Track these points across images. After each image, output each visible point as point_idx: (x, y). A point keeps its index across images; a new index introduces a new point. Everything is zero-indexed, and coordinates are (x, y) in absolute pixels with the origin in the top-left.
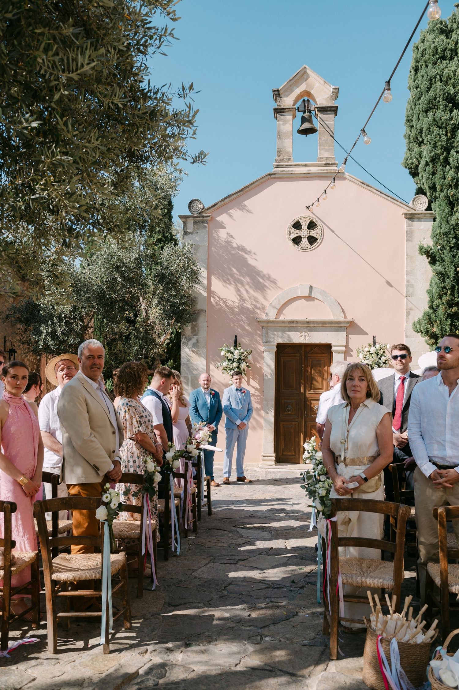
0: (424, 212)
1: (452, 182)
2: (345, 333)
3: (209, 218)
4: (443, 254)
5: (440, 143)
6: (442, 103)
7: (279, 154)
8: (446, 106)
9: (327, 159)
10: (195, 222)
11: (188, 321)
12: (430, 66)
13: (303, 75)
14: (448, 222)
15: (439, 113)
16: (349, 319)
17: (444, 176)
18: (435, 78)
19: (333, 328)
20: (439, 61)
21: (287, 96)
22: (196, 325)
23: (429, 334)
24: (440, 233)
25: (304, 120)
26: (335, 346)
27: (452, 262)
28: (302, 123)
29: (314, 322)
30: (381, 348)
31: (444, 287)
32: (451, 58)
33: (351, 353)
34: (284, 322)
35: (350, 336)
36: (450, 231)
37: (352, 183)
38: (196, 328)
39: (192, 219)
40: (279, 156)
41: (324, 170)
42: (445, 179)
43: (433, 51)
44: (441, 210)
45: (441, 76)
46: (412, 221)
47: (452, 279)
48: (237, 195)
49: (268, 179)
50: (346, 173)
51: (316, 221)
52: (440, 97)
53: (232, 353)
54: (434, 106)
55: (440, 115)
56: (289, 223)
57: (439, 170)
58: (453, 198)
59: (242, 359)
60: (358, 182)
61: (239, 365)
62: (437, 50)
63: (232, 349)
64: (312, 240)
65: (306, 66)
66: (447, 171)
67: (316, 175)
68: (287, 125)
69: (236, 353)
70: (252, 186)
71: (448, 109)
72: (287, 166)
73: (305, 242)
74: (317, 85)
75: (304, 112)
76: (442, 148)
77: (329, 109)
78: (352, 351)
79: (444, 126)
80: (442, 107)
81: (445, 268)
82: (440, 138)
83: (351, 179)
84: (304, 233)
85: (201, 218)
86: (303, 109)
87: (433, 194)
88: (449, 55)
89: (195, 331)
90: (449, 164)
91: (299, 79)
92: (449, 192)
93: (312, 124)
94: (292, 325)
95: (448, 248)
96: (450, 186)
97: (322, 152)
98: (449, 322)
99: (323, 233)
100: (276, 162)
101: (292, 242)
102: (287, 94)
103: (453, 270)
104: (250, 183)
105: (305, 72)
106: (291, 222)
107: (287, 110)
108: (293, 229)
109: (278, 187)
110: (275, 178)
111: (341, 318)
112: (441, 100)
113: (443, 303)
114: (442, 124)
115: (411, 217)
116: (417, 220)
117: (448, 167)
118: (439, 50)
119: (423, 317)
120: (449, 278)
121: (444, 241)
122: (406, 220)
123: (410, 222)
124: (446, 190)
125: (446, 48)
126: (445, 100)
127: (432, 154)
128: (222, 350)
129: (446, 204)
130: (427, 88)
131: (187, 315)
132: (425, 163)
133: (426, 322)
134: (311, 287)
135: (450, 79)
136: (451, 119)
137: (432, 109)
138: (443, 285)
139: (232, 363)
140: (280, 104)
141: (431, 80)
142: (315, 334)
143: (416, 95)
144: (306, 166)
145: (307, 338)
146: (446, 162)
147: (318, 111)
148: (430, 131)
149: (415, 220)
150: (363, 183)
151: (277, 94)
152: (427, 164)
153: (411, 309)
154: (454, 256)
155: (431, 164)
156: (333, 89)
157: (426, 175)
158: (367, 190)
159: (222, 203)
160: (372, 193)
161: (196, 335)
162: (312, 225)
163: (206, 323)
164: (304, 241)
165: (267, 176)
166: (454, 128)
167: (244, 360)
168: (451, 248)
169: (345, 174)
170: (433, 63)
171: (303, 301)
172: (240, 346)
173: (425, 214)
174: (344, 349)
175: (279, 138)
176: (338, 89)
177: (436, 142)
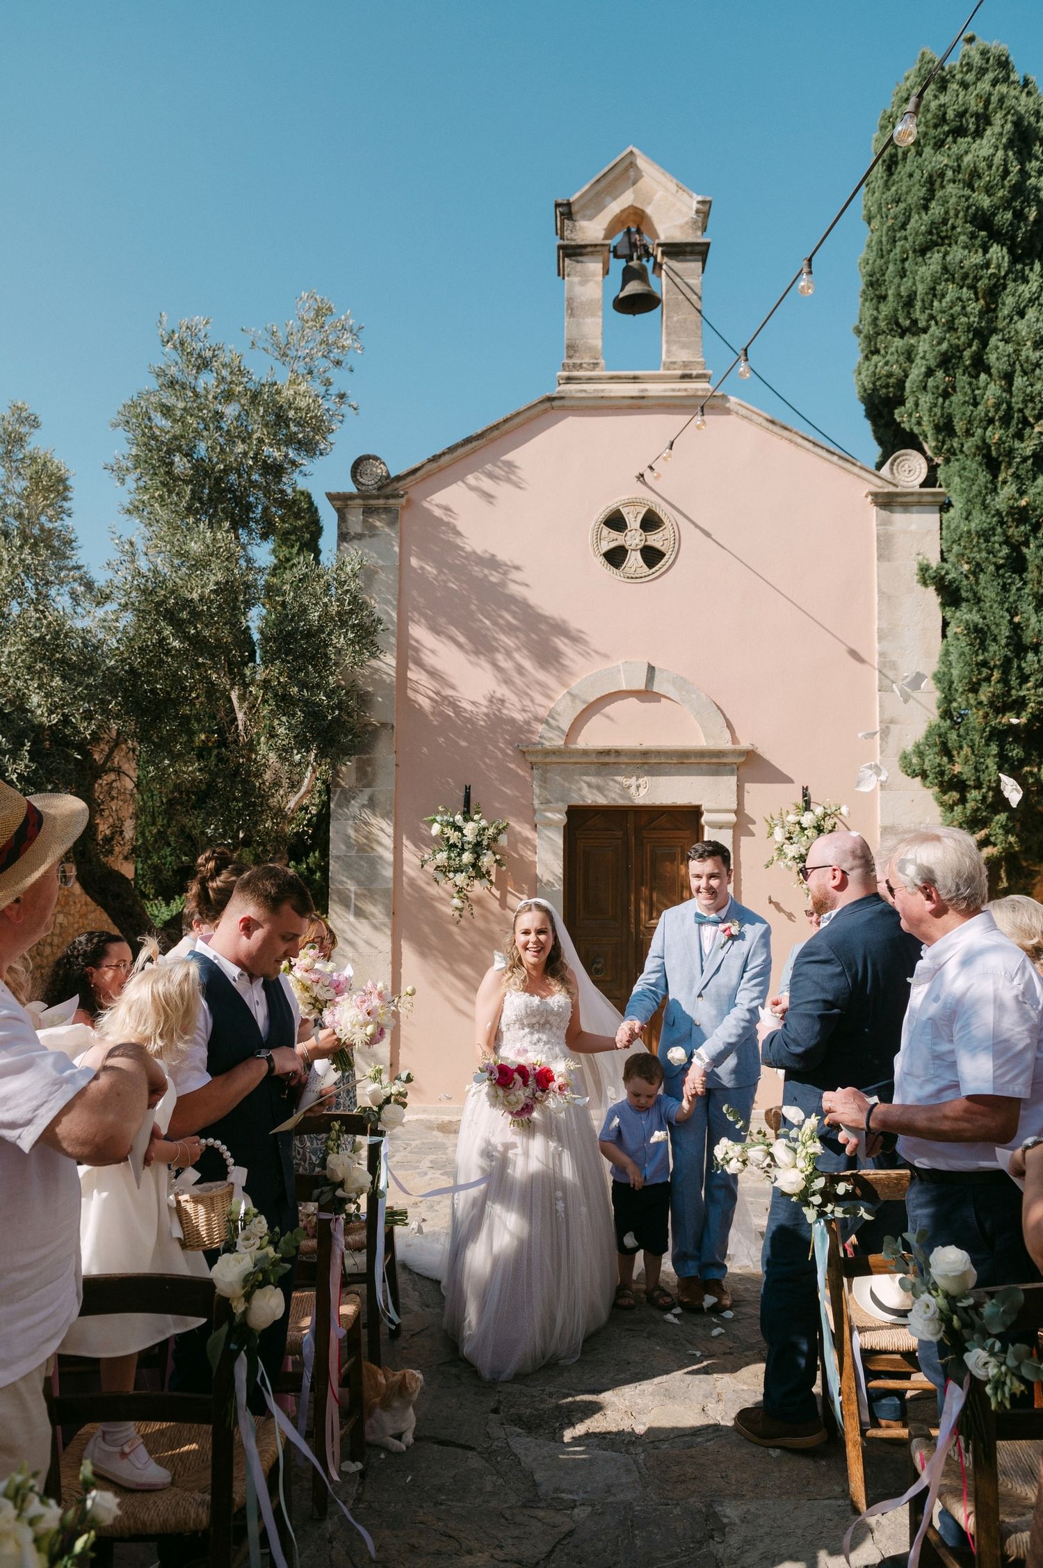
0: (918, 489)
1: (997, 410)
2: (733, 780)
3: (403, 501)
4: (977, 583)
5: (964, 319)
6: (963, 229)
7: (572, 353)
8: (973, 236)
9: (685, 365)
10: (369, 511)
11: (346, 752)
12: (928, 151)
13: (626, 170)
14: (985, 507)
15: (957, 253)
16: (744, 744)
17: (975, 399)
18: (942, 175)
19: (704, 767)
20: (950, 139)
21: (591, 218)
22: (368, 760)
23: (946, 778)
24: (969, 532)
25: (629, 275)
26: (709, 811)
27: (1002, 603)
28: (625, 283)
29: (658, 753)
30: (826, 815)
31: (984, 664)
32: (978, 134)
33: (751, 826)
34: (585, 753)
35: (747, 786)
36: (993, 529)
37: (745, 423)
38: (369, 769)
39: (360, 502)
40: (570, 357)
41: (679, 390)
42: (976, 404)
43: (935, 116)
44: (967, 479)
45: (958, 170)
46: (891, 512)
47: (1003, 642)
48: (470, 446)
49: (545, 411)
50: (732, 399)
51: (663, 511)
52: (956, 216)
53: (459, 829)
54: (943, 239)
55: (959, 256)
56: (596, 517)
57: (959, 385)
58: (998, 449)
59: (485, 843)
60: (760, 420)
61: (477, 858)
62: (945, 114)
63: (458, 818)
64: (652, 556)
65: (636, 151)
66: (982, 384)
67: (661, 401)
68: (591, 285)
69: (470, 829)
70: (507, 426)
71: (978, 242)
72: (590, 380)
73: (634, 560)
74: (660, 194)
75: (630, 258)
76: (969, 331)
77: (688, 249)
78: (754, 822)
79: (969, 281)
80: (963, 238)
81: (984, 618)
82: (964, 308)
83: (744, 412)
84: (634, 538)
85: (381, 501)
86: (626, 251)
87: (943, 443)
88: (972, 127)
89: (365, 777)
90: (987, 370)
91: (616, 179)
92: (988, 433)
93: (649, 286)
94: (606, 760)
95: (992, 568)
96: (991, 421)
97: (674, 348)
98: (994, 749)
99: (678, 541)
100: (564, 370)
101: (602, 559)
102: (588, 212)
103: (1006, 621)
104: (501, 419)
105: (632, 165)
106: (602, 512)
107: (589, 249)
108: (606, 530)
109: (569, 428)
110: (563, 408)
111: (724, 743)
112: (959, 222)
113: (980, 703)
114: (965, 276)
115: (887, 501)
116: (901, 509)
117: (983, 377)
118: (950, 114)
119: (927, 738)
120: (995, 640)
121: (980, 551)
122: (874, 510)
123: (884, 513)
124: (980, 431)
125: (966, 111)
126: (971, 223)
127: (945, 346)
128: (434, 821)
129: (980, 464)
130: (924, 199)
131: (346, 736)
132: (923, 369)
133: (936, 749)
134: (651, 669)
135: (980, 177)
136: (987, 265)
137: (937, 244)
138: (981, 658)
139: (459, 855)
140: (573, 236)
141: (930, 181)
142: (663, 781)
143: (895, 218)
144: (635, 379)
145: (643, 792)
146: (980, 365)
147: (663, 253)
148: (934, 295)
149: (898, 509)
150: (773, 422)
151: (566, 212)
152: (930, 372)
153: (892, 722)
154: (1005, 589)
155: (940, 374)
156: (699, 202)
157: (926, 400)
158: (782, 437)
159: (434, 465)
160: (792, 447)
161: (368, 785)
162: (651, 522)
163: (393, 756)
164: (632, 559)
165: (542, 402)
166: (995, 286)
167: (489, 847)
168: (998, 567)
169: (728, 401)
170: (935, 144)
171: (632, 701)
172: (477, 813)
173: (921, 494)
174: (732, 818)
175: (572, 315)
176: (710, 202)
177: (953, 318)
